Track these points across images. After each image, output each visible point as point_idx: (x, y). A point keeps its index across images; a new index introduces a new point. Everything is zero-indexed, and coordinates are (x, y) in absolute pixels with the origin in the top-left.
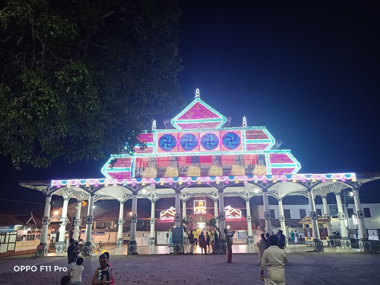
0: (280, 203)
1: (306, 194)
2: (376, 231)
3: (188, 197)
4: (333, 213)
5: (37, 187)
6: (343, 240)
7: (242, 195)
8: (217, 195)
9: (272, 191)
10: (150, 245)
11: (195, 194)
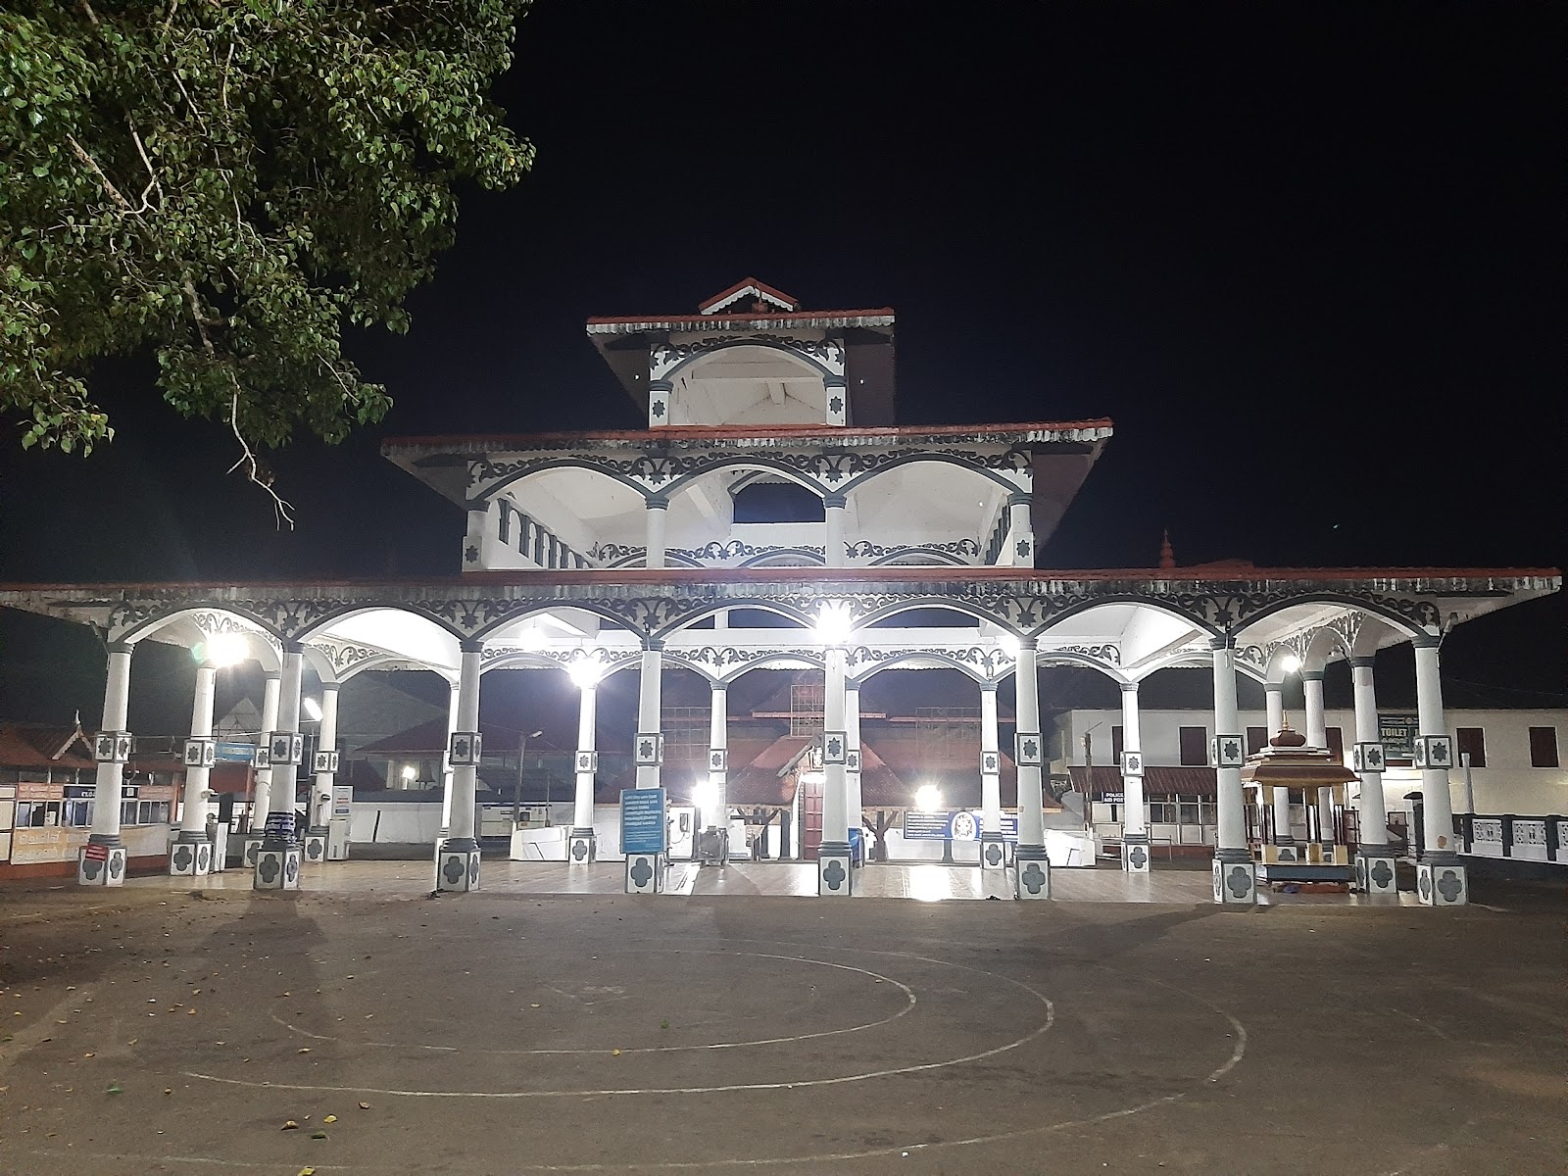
0: (1130, 699)
1: (1243, 662)
2: (1500, 821)
3: (735, 666)
4: (1394, 745)
5: (73, 611)
6: (1363, 859)
7: (964, 662)
8: (859, 660)
9: (1098, 648)
10: (573, 857)
11: (763, 656)
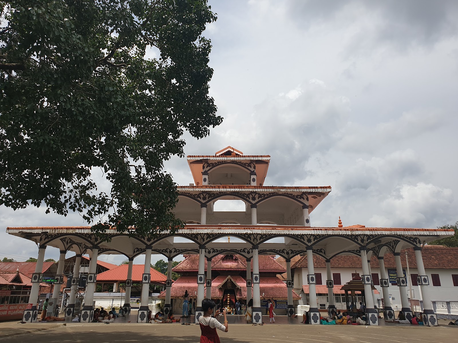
3: (214, 254)
7: (281, 253)
8: (251, 252)
9: (319, 249)
11: (223, 251)
